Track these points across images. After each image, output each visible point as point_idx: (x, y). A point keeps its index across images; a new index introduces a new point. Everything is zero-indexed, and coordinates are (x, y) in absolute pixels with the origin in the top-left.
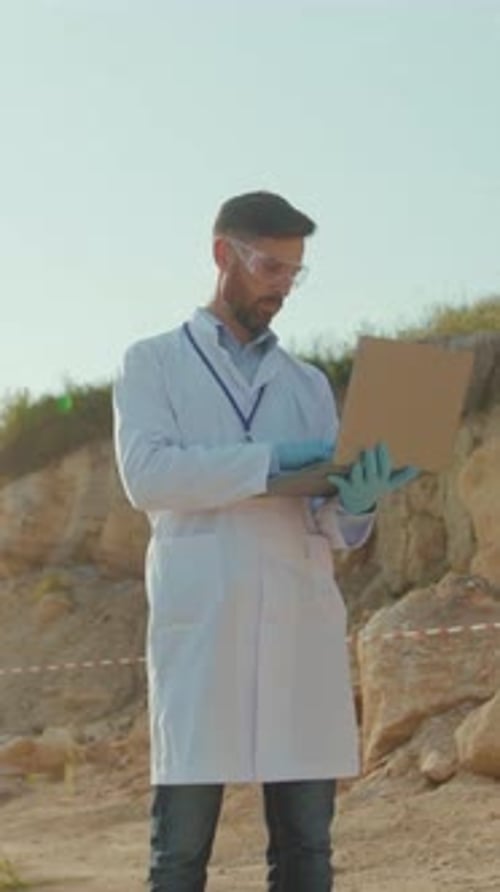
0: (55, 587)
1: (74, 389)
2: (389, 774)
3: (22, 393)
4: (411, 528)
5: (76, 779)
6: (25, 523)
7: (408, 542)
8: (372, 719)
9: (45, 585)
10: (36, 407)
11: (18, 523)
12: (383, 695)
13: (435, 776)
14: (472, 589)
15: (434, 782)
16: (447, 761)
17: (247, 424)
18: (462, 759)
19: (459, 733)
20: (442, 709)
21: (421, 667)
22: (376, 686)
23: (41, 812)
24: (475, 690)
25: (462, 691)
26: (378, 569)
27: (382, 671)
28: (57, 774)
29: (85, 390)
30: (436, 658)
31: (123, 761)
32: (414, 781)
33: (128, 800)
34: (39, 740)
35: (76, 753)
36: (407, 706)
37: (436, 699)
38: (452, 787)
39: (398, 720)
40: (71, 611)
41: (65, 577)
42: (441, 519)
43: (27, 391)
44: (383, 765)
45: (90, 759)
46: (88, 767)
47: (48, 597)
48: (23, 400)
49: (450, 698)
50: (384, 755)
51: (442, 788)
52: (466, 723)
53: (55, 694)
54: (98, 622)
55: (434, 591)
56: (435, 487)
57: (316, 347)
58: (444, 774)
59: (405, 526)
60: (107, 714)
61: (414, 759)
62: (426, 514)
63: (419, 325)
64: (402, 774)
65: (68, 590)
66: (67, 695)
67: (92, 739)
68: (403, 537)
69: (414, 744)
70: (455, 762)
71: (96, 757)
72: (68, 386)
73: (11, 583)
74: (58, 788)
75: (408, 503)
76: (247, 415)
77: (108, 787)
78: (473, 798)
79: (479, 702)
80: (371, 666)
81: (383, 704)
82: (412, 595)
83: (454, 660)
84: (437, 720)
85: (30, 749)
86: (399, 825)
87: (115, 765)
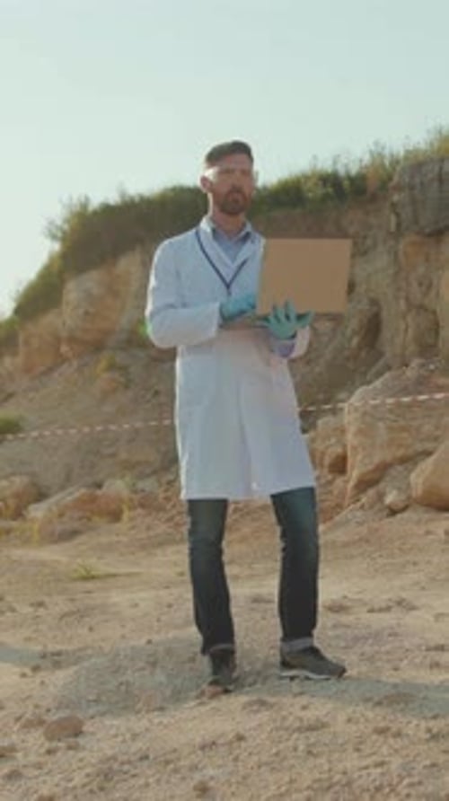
0: (112, 367)
1: (127, 199)
2: (362, 507)
3: (83, 199)
4: (409, 319)
5: (131, 519)
6: (87, 313)
7: (406, 330)
8: (353, 468)
9: (103, 364)
10: (95, 213)
11: (81, 311)
12: (360, 449)
13: (395, 508)
14: (432, 371)
15: (393, 512)
16: (403, 497)
17: (228, 286)
18: (414, 495)
19: (413, 476)
20: (403, 460)
21: (390, 429)
22: (355, 442)
23: (104, 540)
24: (429, 446)
25: (419, 447)
26: (381, 354)
27: (360, 432)
28: (116, 516)
29: (137, 199)
30: (402, 423)
31: (168, 507)
32: (380, 510)
33: (170, 531)
34: (99, 492)
35: (131, 500)
36: (377, 458)
37: (400, 453)
38: (406, 515)
39: (370, 467)
40: (127, 387)
41: (120, 358)
42: (434, 312)
43: (87, 199)
44: (358, 500)
45: (142, 506)
46: (140, 511)
47: (106, 375)
48: (84, 206)
49: (410, 452)
50: (359, 493)
51: (399, 516)
52: (418, 470)
53: (113, 455)
54: (149, 396)
55: (404, 373)
56: (430, 286)
57: (335, 162)
58: (401, 505)
59: (404, 317)
60: (155, 472)
61: (381, 496)
62: (422, 308)
63: (423, 146)
64: (371, 507)
65: (124, 369)
66: (123, 456)
67: (143, 491)
68: (403, 327)
69: (382, 485)
70: (409, 498)
71: (147, 504)
72: (123, 195)
73: (75, 363)
74: (118, 525)
75: (407, 299)
76: (228, 280)
77: (156, 522)
78: (418, 522)
79: (429, 454)
80: (352, 430)
81: (359, 457)
82: (387, 375)
83: (415, 423)
84: (400, 468)
85: (93, 499)
86: (361, 539)
87: (161, 509)
